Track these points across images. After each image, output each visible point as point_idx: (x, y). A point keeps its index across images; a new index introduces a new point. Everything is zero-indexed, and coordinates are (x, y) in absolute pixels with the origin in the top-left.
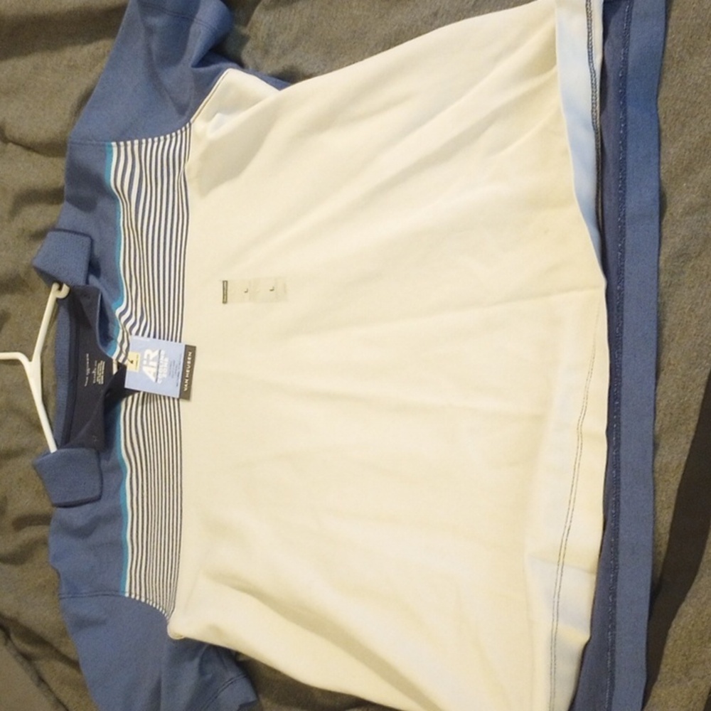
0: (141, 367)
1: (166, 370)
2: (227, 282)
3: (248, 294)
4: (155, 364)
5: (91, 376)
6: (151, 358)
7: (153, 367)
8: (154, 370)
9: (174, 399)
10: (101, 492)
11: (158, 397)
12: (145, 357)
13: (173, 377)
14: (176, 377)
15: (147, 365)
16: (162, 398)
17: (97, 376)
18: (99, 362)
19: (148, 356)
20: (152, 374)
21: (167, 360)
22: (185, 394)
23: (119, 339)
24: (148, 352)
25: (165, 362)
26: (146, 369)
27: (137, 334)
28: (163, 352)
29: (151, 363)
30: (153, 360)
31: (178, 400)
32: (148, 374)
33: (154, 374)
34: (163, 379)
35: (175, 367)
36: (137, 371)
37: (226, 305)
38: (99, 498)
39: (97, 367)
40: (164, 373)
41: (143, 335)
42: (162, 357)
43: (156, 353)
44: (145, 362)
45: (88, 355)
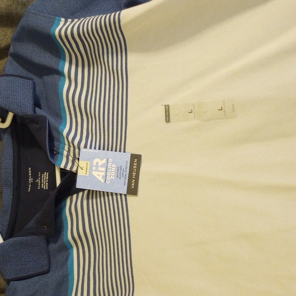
0: (90, 173)
1: (113, 174)
2: (168, 105)
3: (192, 114)
4: (104, 169)
5: (35, 184)
6: (100, 165)
7: (102, 171)
8: (103, 174)
9: (121, 195)
10: (50, 267)
11: (102, 193)
12: (94, 164)
13: (120, 178)
14: (123, 179)
15: (97, 170)
16: (110, 195)
17: (41, 184)
18: (42, 173)
19: (97, 163)
20: (101, 177)
21: (114, 166)
22: (133, 190)
23: (65, 153)
24: (96, 160)
25: (113, 167)
26: (95, 173)
27: (85, 147)
28: (110, 160)
29: (100, 169)
30: (102, 166)
31: (125, 195)
32: (97, 177)
33: (103, 176)
34: (111, 180)
35: (122, 171)
36: (87, 175)
37: (169, 124)
38: (47, 272)
39: (41, 177)
40: (112, 175)
41: (91, 148)
42: (110, 164)
43: (104, 161)
44: (94, 168)
45: (30, 168)
